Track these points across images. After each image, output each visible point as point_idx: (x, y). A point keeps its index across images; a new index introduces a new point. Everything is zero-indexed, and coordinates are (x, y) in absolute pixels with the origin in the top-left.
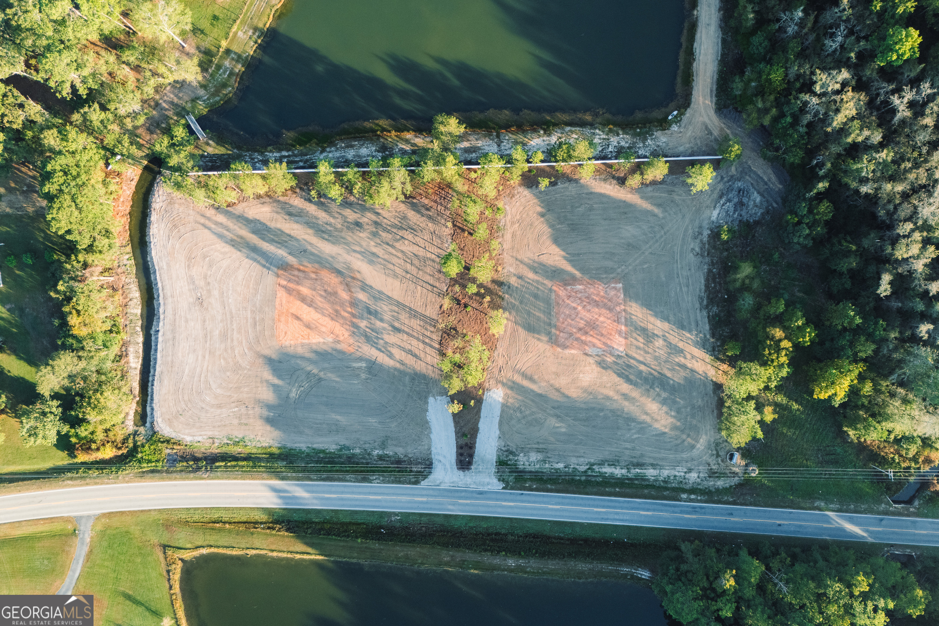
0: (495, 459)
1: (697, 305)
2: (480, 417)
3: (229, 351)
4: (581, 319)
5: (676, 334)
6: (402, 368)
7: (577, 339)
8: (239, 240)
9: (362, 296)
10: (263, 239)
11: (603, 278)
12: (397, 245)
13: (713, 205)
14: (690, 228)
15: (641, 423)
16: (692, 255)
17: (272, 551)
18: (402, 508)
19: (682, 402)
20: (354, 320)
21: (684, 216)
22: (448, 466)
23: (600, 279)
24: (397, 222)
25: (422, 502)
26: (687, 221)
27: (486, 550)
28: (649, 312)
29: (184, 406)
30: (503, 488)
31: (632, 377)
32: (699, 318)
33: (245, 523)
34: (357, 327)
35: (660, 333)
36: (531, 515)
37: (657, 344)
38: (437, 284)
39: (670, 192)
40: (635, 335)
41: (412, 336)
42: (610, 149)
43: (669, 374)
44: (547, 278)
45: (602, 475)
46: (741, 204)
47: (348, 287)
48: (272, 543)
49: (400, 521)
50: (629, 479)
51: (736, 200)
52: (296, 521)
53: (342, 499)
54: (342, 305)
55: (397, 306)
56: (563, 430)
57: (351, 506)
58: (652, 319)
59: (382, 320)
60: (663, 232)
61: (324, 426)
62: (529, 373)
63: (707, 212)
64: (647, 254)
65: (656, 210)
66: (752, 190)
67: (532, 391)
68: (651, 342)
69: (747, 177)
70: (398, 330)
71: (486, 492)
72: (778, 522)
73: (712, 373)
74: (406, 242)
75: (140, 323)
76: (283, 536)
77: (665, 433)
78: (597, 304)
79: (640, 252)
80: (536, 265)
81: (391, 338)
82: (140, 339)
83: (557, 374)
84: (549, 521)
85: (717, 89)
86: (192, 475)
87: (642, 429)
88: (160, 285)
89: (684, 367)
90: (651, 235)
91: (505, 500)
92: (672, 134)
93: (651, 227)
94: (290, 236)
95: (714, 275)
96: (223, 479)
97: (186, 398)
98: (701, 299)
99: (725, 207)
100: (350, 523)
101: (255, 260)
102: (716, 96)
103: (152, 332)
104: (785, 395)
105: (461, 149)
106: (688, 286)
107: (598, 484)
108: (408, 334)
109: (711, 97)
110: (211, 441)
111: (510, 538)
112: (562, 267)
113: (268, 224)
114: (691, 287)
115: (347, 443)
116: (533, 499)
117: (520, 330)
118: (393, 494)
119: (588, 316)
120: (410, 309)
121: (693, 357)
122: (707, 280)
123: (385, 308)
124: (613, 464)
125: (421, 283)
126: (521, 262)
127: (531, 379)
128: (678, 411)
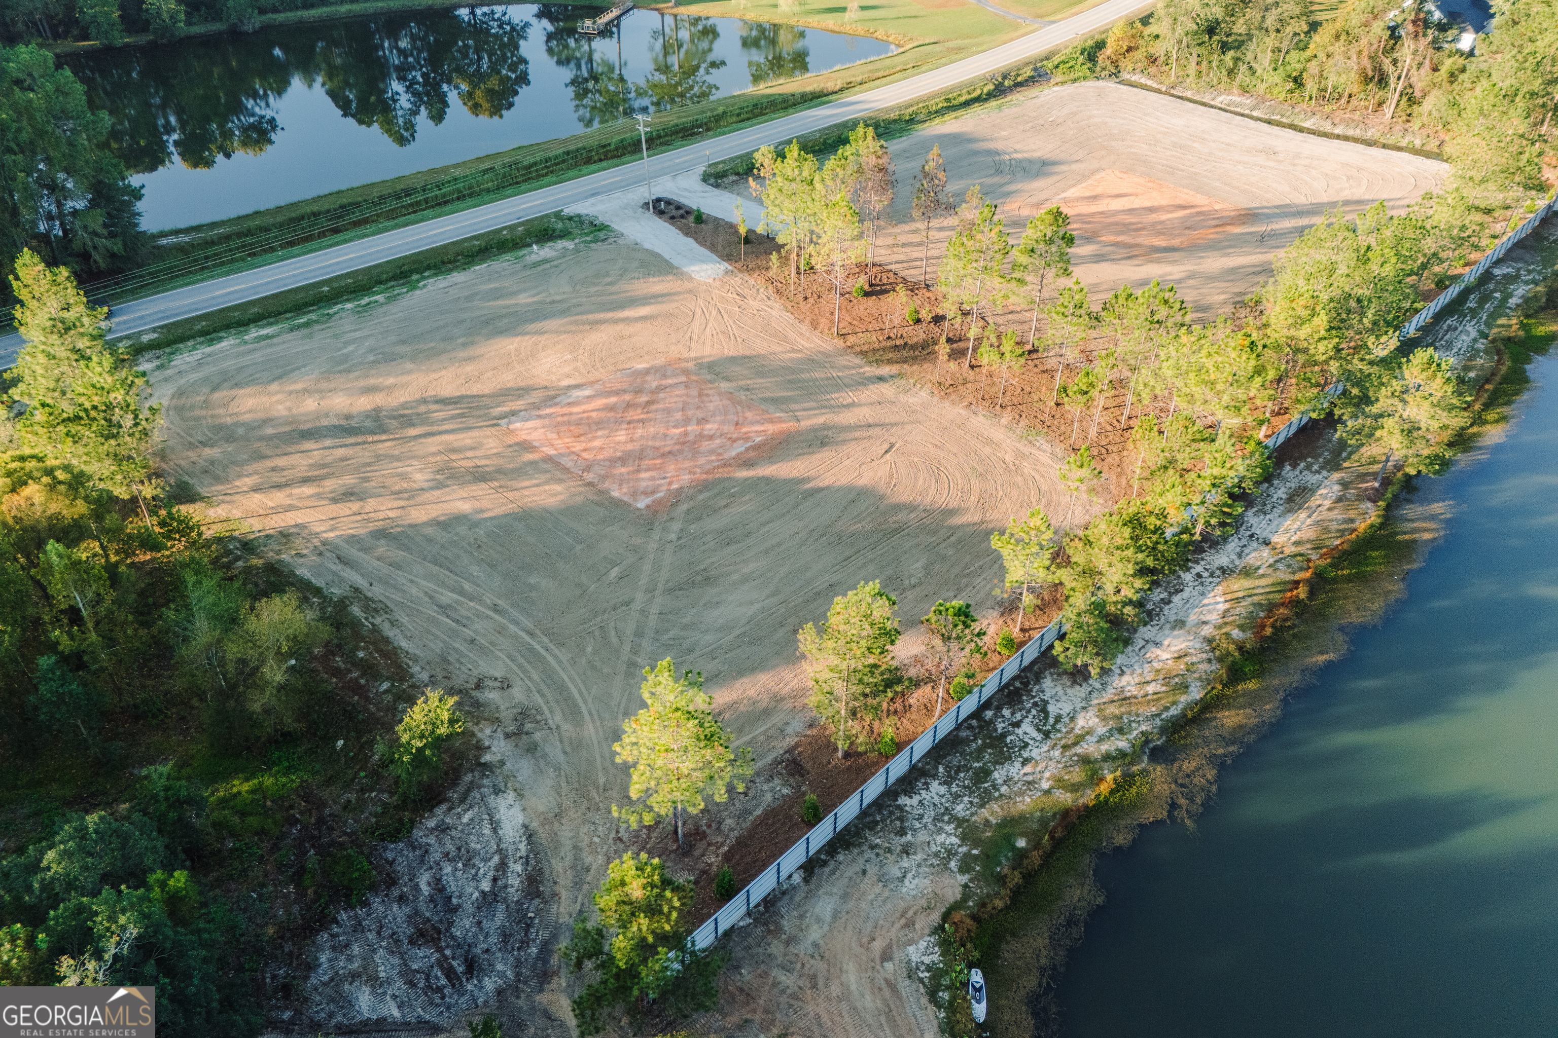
0: (616, 226)
1: (376, 592)
2: (704, 247)
11: (701, 492)
13: (542, 836)
14: (566, 727)
16: (498, 674)
19: (269, 431)
22: (684, 194)
30: (561, 211)
42: (1027, 729)
46: (432, 931)
50: (312, 311)
51: (463, 926)
63: (545, 801)
64: (640, 596)
66: (418, 1010)
71: (586, 198)
79: (660, 587)
90: (671, 634)
91: (542, 204)
92: (910, 924)
93: (691, 651)
96: (965, 80)
98: (377, 610)
99: (486, 870)
106: (444, 609)
122: (390, 652)
124: (367, 306)
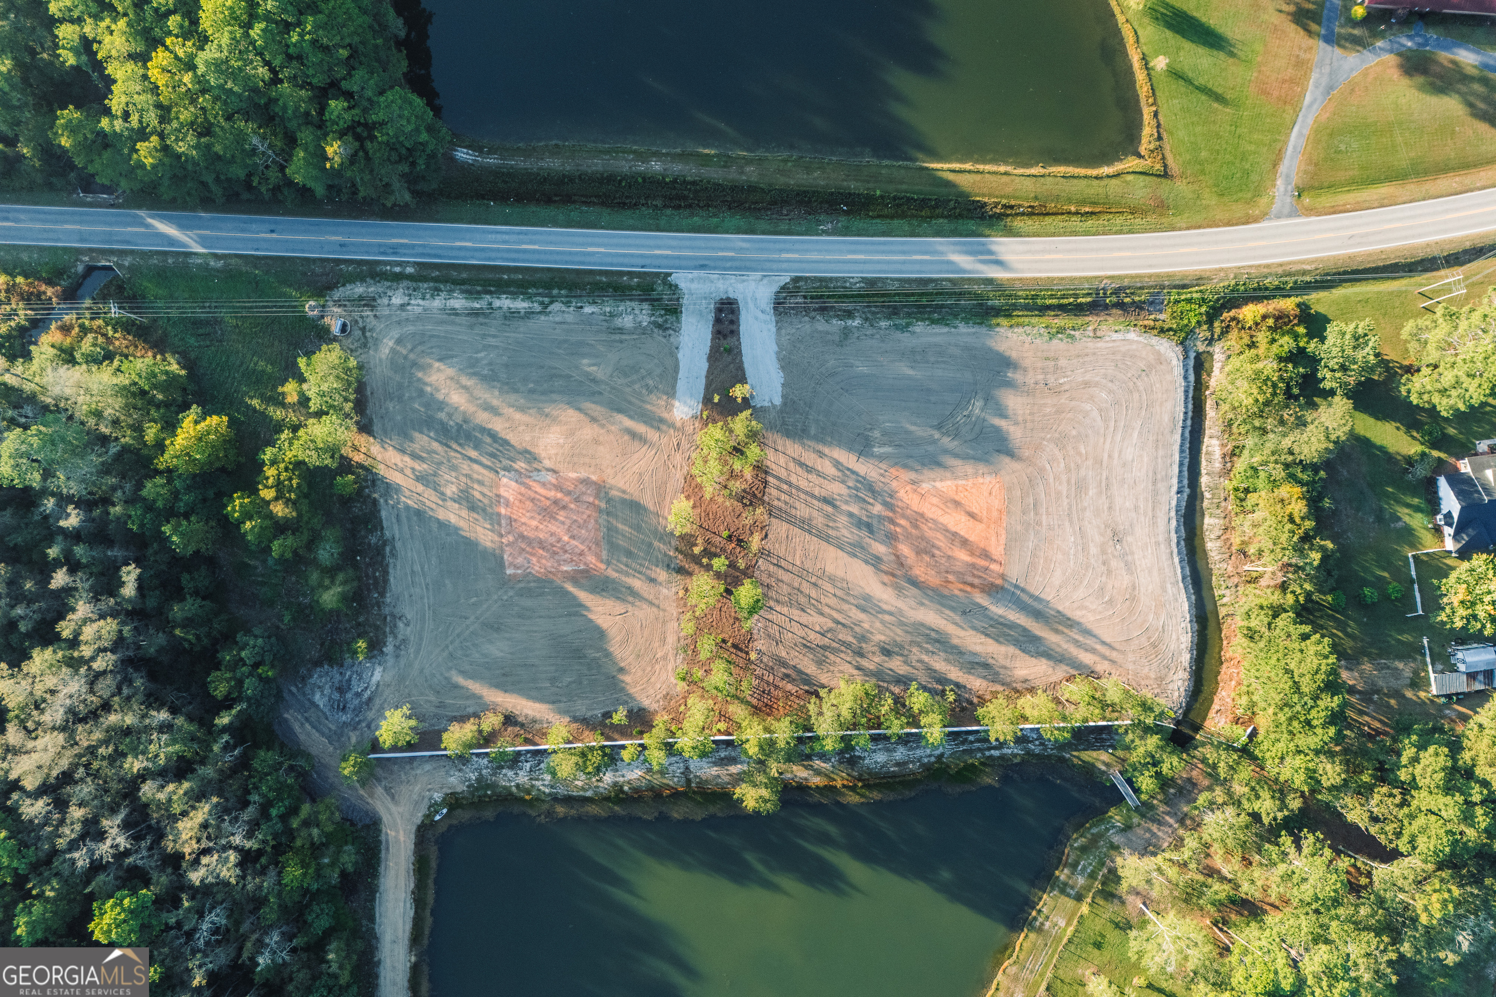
0: (684, 317)
1: (398, 545)
2: (707, 377)
3: (1072, 465)
4: (563, 523)
5: (428, 503)
6: (820, 447)
7: (569, 493)
8: (1061, 628)
9: (880, 549)
10: (1025, 630)
11: (534, 582)
12: (830, 624)
13: (381, 689)
14: (412, 656)
15: (475, 374)
16: (409, 618)
17: (1006, 174)
18: (817, 241)
19: (416, 406)
20: (891, 514)
21: (421, 671)
22: (751, 305)
23: (538, 580)
24: (832, 657)
25: (788, 251)
26: (416, 665)
27: (694, 183)
28: (467, 534)
29: (1139, 383)
30: (670, 274)
31: (488, 440)
32: (396, 527)
33: (1048, 214)
34: (886, 504)
35: (449, 503)
36: (629, 237)
37: (454, 489)
38: (772, 568)
39: (441, 705)
40: (486, 501)
41: (806, 493)
42: (528, 765)
43: (435, 445)
44: (613, 581)
45: (530, 298)
46: (342, 690)
47: (900, 561)
48: (1006, 184)
49: (819, 222)
50: (490, 293)
51: (349, 696)
52: (972, 218)
53: (904, 253)
54: (908, 536)
55: (828, 536)
56: (585, 361)
57: (892, 243)
58: (462, 524)
59: (851, 515)
60: (451, 648)
61: (932, 359)
62: (637, 443)
63: (388, 678)
64: (472, 618)
65: (461, 680)
66: (326, 710)
67: (631, 417)
68: (461, 491)
69: (333, 728)
70: (826, 501)
71: (696, 268)
72: (274, 236)
73: (375, 449)
74: (818, 628)
75: (1206, 504)
76: (990, 196)
77: (440, 360)
78: (541, 544)
79: (482, 620)
80: (631, 599)
81: (836, 489)
82: (1204, 480)
83: (596, 442)
84: (602, 228)
85: (380, 851)
86: (1126, 283)
87: (472, 366)
88: (1176, 560)
89: (415, 456)
90: (467, 644)
91: (667, 257)
92: (442, 789)
93: (467, 656)
94: (987, 635)
95: (376, 589)
96: (1080, 278)
97: (1136, 396)
98: (393, 555)
99: (363, 685)
100: (892, 217)
101: (1037, 599)
102: (380, 842)
103: (1187, 491)
104: (271, 419)
105: (741, 763)
106: (413, 572)
107: (534, 285)
108: (813, 496)
109: (387, 841)
110: (1098, 334)
111: (659, 203)
112: (591, 596)
113: (1018, 652)
114: (408, 571)
115: (898, 335)
116: (626, 260)
117: (651, 506)
118: (830, 262)
119: (553, 528)
120: (810, 533)
121: (402, 471)
122: (386, 581)
123: (845, 532)
124: (512, 315)
125: (795, 570)
126: (651, 603)
127: (633, 435)
128: (421, 393)
